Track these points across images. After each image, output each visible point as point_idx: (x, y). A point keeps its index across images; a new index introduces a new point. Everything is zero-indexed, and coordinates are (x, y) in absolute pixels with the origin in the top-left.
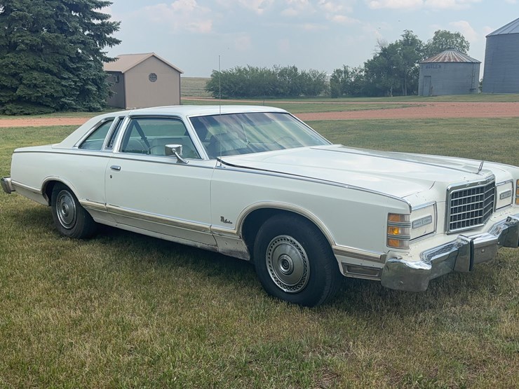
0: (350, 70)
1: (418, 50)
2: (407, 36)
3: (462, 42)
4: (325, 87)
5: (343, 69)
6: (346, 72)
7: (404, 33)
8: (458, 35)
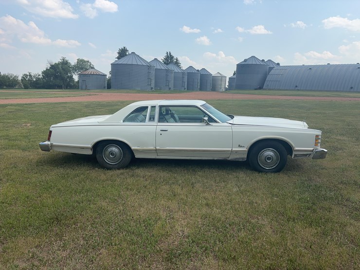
0: (32, 74)
1: (69, 67)
2: (63, 60)
3: (90, 65)
4: (18, 83)
5: (28, 74)
6: (30, 76)
7: (61, 58)
8: (88, 62)
